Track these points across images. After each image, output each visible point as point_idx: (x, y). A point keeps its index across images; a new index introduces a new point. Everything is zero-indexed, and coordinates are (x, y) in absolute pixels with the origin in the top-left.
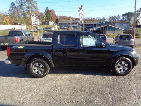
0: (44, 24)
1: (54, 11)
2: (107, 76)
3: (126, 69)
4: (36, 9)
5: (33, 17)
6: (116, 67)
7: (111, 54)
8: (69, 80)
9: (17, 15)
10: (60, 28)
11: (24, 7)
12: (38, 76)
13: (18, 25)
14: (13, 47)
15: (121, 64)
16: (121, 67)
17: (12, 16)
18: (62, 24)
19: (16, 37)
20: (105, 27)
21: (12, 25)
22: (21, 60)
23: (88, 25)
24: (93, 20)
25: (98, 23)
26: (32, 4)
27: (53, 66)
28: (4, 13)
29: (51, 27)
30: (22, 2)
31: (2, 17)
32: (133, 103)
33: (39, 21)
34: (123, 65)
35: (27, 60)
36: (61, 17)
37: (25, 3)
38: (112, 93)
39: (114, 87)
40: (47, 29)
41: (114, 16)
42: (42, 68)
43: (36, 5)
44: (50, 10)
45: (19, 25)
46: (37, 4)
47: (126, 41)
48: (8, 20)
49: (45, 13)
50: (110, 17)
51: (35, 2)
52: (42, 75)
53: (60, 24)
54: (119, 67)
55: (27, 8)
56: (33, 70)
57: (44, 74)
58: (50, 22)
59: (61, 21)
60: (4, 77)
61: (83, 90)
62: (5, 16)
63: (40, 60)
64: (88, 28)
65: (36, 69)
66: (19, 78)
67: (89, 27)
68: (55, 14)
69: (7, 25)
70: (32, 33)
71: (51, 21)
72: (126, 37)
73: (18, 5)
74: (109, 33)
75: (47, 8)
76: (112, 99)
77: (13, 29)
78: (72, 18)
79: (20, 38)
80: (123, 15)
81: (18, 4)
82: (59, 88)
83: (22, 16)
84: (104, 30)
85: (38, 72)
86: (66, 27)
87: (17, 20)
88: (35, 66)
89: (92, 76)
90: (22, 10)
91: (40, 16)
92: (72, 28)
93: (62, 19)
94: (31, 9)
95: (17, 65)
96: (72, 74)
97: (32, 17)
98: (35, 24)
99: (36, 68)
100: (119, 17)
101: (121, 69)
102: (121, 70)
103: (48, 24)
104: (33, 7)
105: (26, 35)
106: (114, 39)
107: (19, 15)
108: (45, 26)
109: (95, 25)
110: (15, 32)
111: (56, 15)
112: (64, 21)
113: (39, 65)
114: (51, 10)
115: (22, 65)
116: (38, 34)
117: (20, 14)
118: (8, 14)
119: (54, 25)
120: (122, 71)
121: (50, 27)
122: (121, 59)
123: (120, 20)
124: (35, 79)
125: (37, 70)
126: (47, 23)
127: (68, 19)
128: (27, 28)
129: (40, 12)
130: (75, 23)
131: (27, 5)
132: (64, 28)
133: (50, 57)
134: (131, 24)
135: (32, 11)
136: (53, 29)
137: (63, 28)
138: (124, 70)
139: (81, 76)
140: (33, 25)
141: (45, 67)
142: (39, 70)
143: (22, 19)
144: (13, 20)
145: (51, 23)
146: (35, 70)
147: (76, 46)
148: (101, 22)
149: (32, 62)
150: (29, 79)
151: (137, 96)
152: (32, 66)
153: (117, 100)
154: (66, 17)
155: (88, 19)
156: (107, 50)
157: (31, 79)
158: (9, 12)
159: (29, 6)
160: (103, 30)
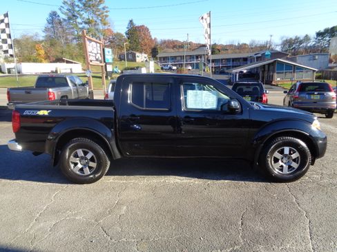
0: (124, 60)
1: (148, 30)
2: (247, 182)
3: (295, 165)
4: (105, 24)
5: (91, 44)
6: (270, 161)
7: (255, 130)
8: (154, 190)
9: (63, 41)
10: (162, 69)
11: (79, 20)
12: (82, 178)
13: (65, 64)
14: (26, 113)
15: (282, 152)
16: (282, 162)
17: (51, 42)
18: (165, 59)
19: (51, 90)
20: (269, 64)
21: (51, 62)
22: (44, 141)
23: (228, 60)
24: (242, 47)
25: (252, 54)
26: (97, 13)
27: (118, 156)
28: (33, 37)
29: (140, 65)
30: (74, 11)
31: (29, 46)
32: (294, 248)
33: (111, 53)
34: (288, 156)
35: (57, 141)
36: (164, 42)
37: (82, 13)
38: (248, 223)
39: (257, 210)
40: (129, 71)
41: (294, 38)
42: (92, 160)
43: (107, 16)
44: (138, 27)
45: (68, 62)
46: (107, 14)
47: (316, 97)
48: (42, 52)
49: (126, 34)
50: (285, 39)
51: (104, 8)
52: (91, 176)
53: (160, 58)
54: (276, 160)
55: (86, 23)
56: (72, 166)
57: (96, 176)
58: (137, 54)
59: (165, 52)
60: (9, 181)
61: (180, 213)
62: (36, 42)
63: (87, 141)
64: (228, 67)
65: (78, 162)
66: (41, 183)
67: (231, 64)
68: (150, 36)
69: (40, 64)
70: (89, 79)
71: (141, 52)
72: (317, 87)
73: (64, 17)
74: (279, 79)
75: (131, 21)
76: (243, 237)
77: (52, 72)
78: (190, 44)
79: (60, 93)
80: (319, 34)
81: (65, 14)
82: (125, 208)
83: (75, 42)
84: (269, 70)
85: (81, 170)
86: (175, 65)
87: (62, 53)
88: (76, 156)
89: (210, 182)
90: (73, 28)
91: (113, 41)
92: (190, 68)
93: (167, 47)
94: (95, 25)
95: (36, 154)
96: (163, 177)
97: (87, 42)
98: (97, 60)
99: (77, 160)
100: (307, 38)
101: (282, 166)
102: (281, 168)
103: (134, 59)
104: (99, 22)
105: (76, 85)
106: (285, 92)
107: (67, 39)
108: (127, 64)
109: (245, 60)
110: (50, 79)
111: (153, 38)
112: (172, 53)
113: (86, 153)
114: (141, 27)
115: (47, 152)
116: (103, 84)
117: (70, 37)
118: (41, 39)
119: (146, 61)
120: (286, 171)
121: (137, 65)
122: (280, 140)
123: (310, 47)
124: (74, 185)
125: (80, 166)
126: (130, 57)
127: (181, 46)
128: (84, 70)
129: (115, 32)
130: (197, 57)
131: (86, 15)
132: (170, 69)
133: (110, 135)
134: (332, 55)
135: (97, 30)
136: (144, 71)
137: (168, 68)
138: (290, 167)
139: (185, 181)
140: (91, 61)
141: (97, 158)
142: (85, 165)
143: (74, 48)
144: (54, 52)
145: (141, 57)
146: (76, 164)
147: (170, 111)
148: (260, 52)
149: (67, 146)
150: (63, 185)
151: (308, 230)
152: (69, 156)
153: (256, 239)
154: (176, 41)
155: (231, 46)
156: (245, 118)
157: (66, 185)
158: (44, 34)
159: (89, 19)
160: (266, 72)
